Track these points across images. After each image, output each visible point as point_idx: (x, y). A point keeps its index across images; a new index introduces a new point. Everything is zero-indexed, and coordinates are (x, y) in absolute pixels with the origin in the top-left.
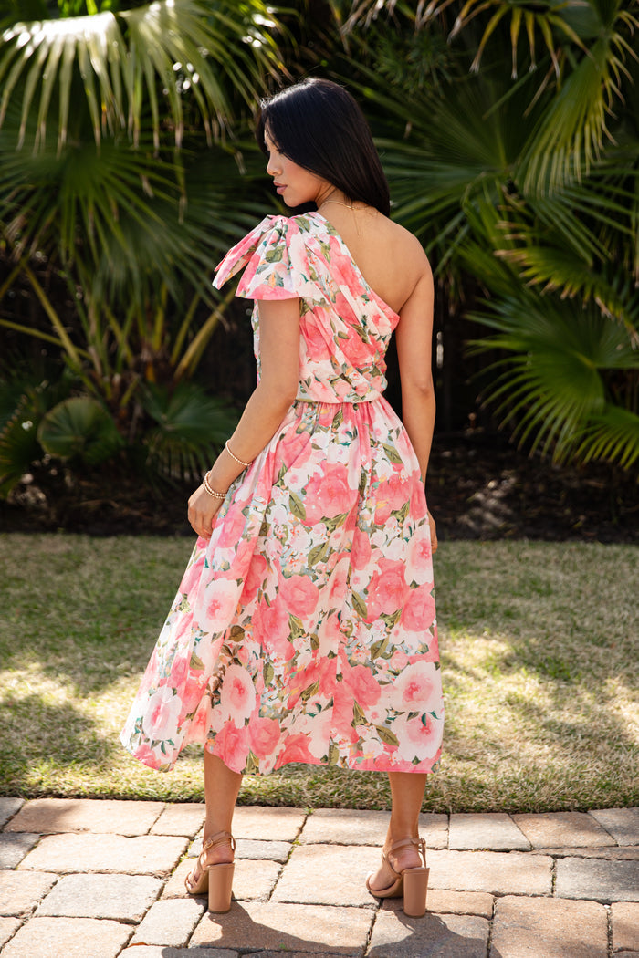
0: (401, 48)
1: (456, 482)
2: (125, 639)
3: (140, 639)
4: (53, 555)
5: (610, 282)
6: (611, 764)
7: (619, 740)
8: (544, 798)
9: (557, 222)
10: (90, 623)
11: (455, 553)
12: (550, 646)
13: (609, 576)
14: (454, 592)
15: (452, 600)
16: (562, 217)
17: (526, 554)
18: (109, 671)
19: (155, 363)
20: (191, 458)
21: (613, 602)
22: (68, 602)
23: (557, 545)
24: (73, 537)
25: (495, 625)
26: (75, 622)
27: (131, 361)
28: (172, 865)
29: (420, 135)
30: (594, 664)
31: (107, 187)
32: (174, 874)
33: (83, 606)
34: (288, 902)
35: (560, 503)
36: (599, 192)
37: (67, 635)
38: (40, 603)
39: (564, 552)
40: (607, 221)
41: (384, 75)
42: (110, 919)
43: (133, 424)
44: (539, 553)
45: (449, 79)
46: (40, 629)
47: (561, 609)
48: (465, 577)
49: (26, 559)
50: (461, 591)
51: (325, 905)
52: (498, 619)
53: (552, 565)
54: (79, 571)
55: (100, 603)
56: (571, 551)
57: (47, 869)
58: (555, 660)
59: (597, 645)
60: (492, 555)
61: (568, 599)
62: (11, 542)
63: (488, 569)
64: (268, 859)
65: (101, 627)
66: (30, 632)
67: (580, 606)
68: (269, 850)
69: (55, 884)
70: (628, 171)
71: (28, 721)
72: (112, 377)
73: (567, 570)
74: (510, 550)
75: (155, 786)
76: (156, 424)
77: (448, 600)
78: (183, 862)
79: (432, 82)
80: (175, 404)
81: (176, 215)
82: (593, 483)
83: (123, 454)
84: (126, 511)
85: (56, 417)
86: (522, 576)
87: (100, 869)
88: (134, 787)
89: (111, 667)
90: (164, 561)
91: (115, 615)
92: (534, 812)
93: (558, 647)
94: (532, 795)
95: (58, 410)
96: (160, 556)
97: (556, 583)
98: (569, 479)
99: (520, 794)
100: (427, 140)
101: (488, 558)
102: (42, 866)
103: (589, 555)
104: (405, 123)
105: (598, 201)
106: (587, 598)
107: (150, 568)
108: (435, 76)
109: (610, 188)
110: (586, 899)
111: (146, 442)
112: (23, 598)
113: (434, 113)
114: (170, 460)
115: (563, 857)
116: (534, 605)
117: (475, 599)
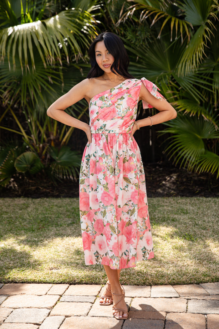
0: (134, 31)
1: (156, 178)
2: (42, 230)
3: (47, 231)
4: (19, 204)
5: (206, 109)
6: (207, 268)
7: (210, 260)
8: (184, 280)
9: (188, 89)
10: (30, 226)
11: (155, 201)
12: (187, 230)
13: (207, 207)
14: (155, 213)
15: (154, 216)
16: (189, 87)
17: (179, 201)
18: (35, 241)
19: (54, 140)
20: (66, 171)
21: (208, 216)
22: (23, 219)
23: (190, 198)
24: (26, 199)
25: (168, 223)
26: (24, 225)
27: (46, 140)
28: (54, 305)
29: (141, 60)
30: (202, 236)
31: (37, 80)
32: (54, 307)
33: (28, 220)
34: (93, 316)
35: (191, 185)
36: (202, 78)
37: (22, 230)
38: (13, 219)
39: (192, 200)
40: (205, 88)
41: (129, 40)
42: (31, 323)
43: (47, 160)
44: (184, 200)
45: (151, 41)
46: (13, 228)
47: (191, 218)
48: (159, 209)
49: (9, 206)
50: (157, 213)
51: (107, 317)
52: (169, 222)
53: (188, 204)
54: (27, 209)
55: (34, 219)
56: (194, 200)
57: (10, 307)
58: (189, 235)
59: (203, 230)
60: (168, 202)
61: (194, 215)
62: (5, 201)
63: (167, 206)
64: (87, 302)
65: (34, 227)
66: (9, 229)
67: (197, 217)
68: (88, 299)
69: (12, 312)
70: (211, 71)
71: (6, 258)
72: (39, 145)
73: (193, 206)
74: (174, 200)
75: (49, 278)
76: (54, 160)
77: (153, 216)
78: (58, 304)
79: (145, 42)
80: (61, 153)
81: (61, 90)
82: (202, 178)
83: (43, 170)
84: (44, 190)
85: (20, 158)
86: (178, 208)
87: (28, 306)
88: (42, 279)
89: (36, 239)
90: (56, 206)
91: (39, 223)
92: (181, 285)
93: (190, 230)
94: (180, 279)
95: (21, 156)
96: (55, 204)
97: (190, 210)
98: (194, 176)
99: (176, 279)
100: (144, 62)
101: (166, 202)
102: (8, 306)
103: (201, 201)
104: (137, 56)
105: (202, 81)
106: (200, 215)
107: (51, 208)
108: (146, 40)
109: (205, 77)
110: (198, 313)
111: (51, 166)
112: (7, 218)
113: (146, 53)
114: (59, 172)
115: (190, 299)
116: (181, 217)
117: (162, 216)
